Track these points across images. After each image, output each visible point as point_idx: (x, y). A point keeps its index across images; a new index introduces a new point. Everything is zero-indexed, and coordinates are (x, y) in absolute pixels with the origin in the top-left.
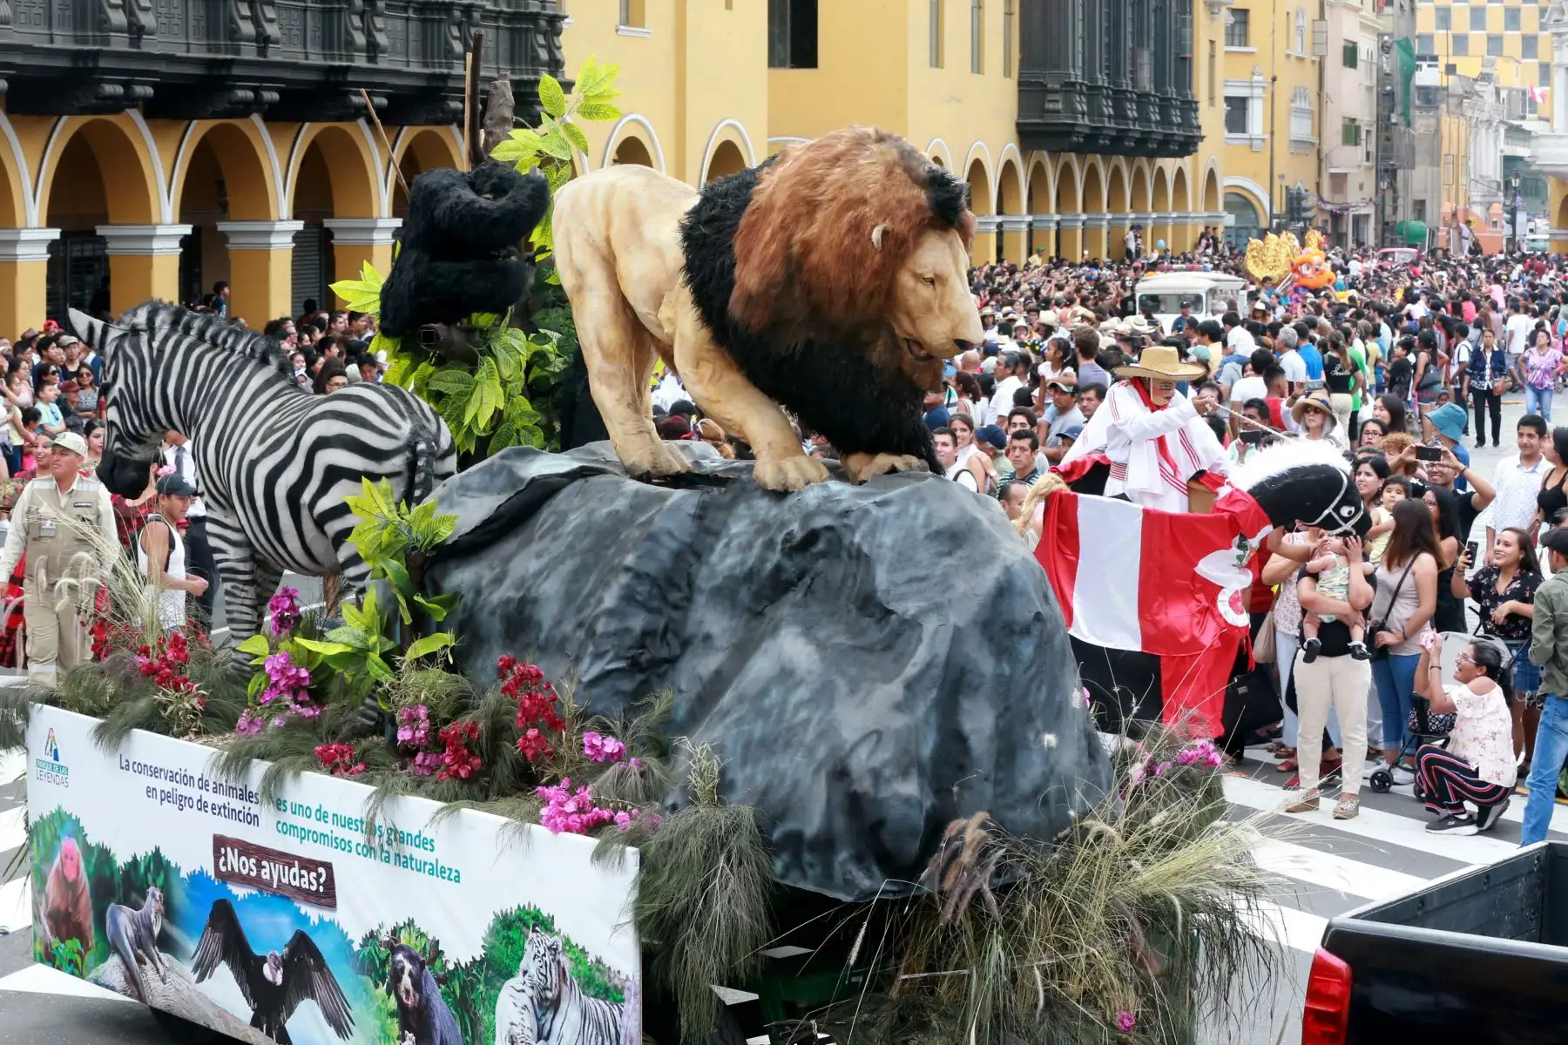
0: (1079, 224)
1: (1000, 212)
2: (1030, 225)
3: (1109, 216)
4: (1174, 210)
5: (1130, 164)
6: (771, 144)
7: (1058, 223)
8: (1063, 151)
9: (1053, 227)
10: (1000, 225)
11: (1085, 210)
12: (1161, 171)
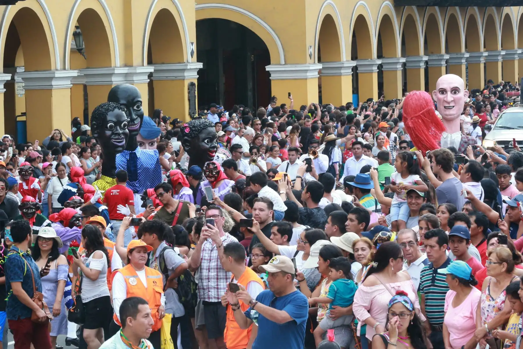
0: (443, 63)
1: (380, 56)
2: (404, 65)
3: (467, 55)
4: (519, 48)
5: (483, 13)
6: (197, 10)
7: (426, 62)
8: (429, 5)
9: (422, 65)
10: (380, 67)
11: (447, 52)
12: (508, 17)
